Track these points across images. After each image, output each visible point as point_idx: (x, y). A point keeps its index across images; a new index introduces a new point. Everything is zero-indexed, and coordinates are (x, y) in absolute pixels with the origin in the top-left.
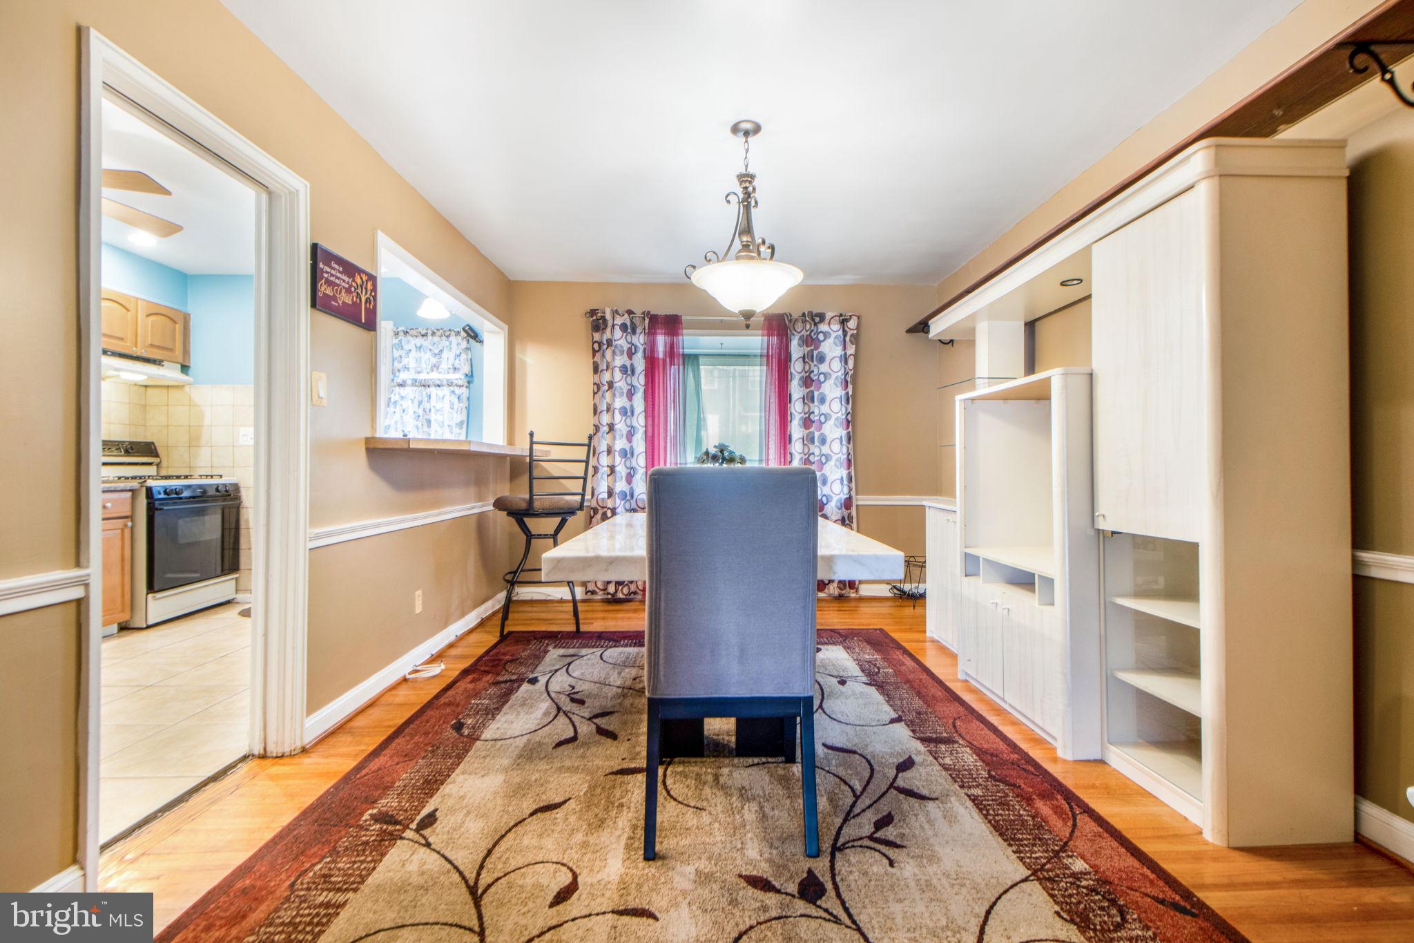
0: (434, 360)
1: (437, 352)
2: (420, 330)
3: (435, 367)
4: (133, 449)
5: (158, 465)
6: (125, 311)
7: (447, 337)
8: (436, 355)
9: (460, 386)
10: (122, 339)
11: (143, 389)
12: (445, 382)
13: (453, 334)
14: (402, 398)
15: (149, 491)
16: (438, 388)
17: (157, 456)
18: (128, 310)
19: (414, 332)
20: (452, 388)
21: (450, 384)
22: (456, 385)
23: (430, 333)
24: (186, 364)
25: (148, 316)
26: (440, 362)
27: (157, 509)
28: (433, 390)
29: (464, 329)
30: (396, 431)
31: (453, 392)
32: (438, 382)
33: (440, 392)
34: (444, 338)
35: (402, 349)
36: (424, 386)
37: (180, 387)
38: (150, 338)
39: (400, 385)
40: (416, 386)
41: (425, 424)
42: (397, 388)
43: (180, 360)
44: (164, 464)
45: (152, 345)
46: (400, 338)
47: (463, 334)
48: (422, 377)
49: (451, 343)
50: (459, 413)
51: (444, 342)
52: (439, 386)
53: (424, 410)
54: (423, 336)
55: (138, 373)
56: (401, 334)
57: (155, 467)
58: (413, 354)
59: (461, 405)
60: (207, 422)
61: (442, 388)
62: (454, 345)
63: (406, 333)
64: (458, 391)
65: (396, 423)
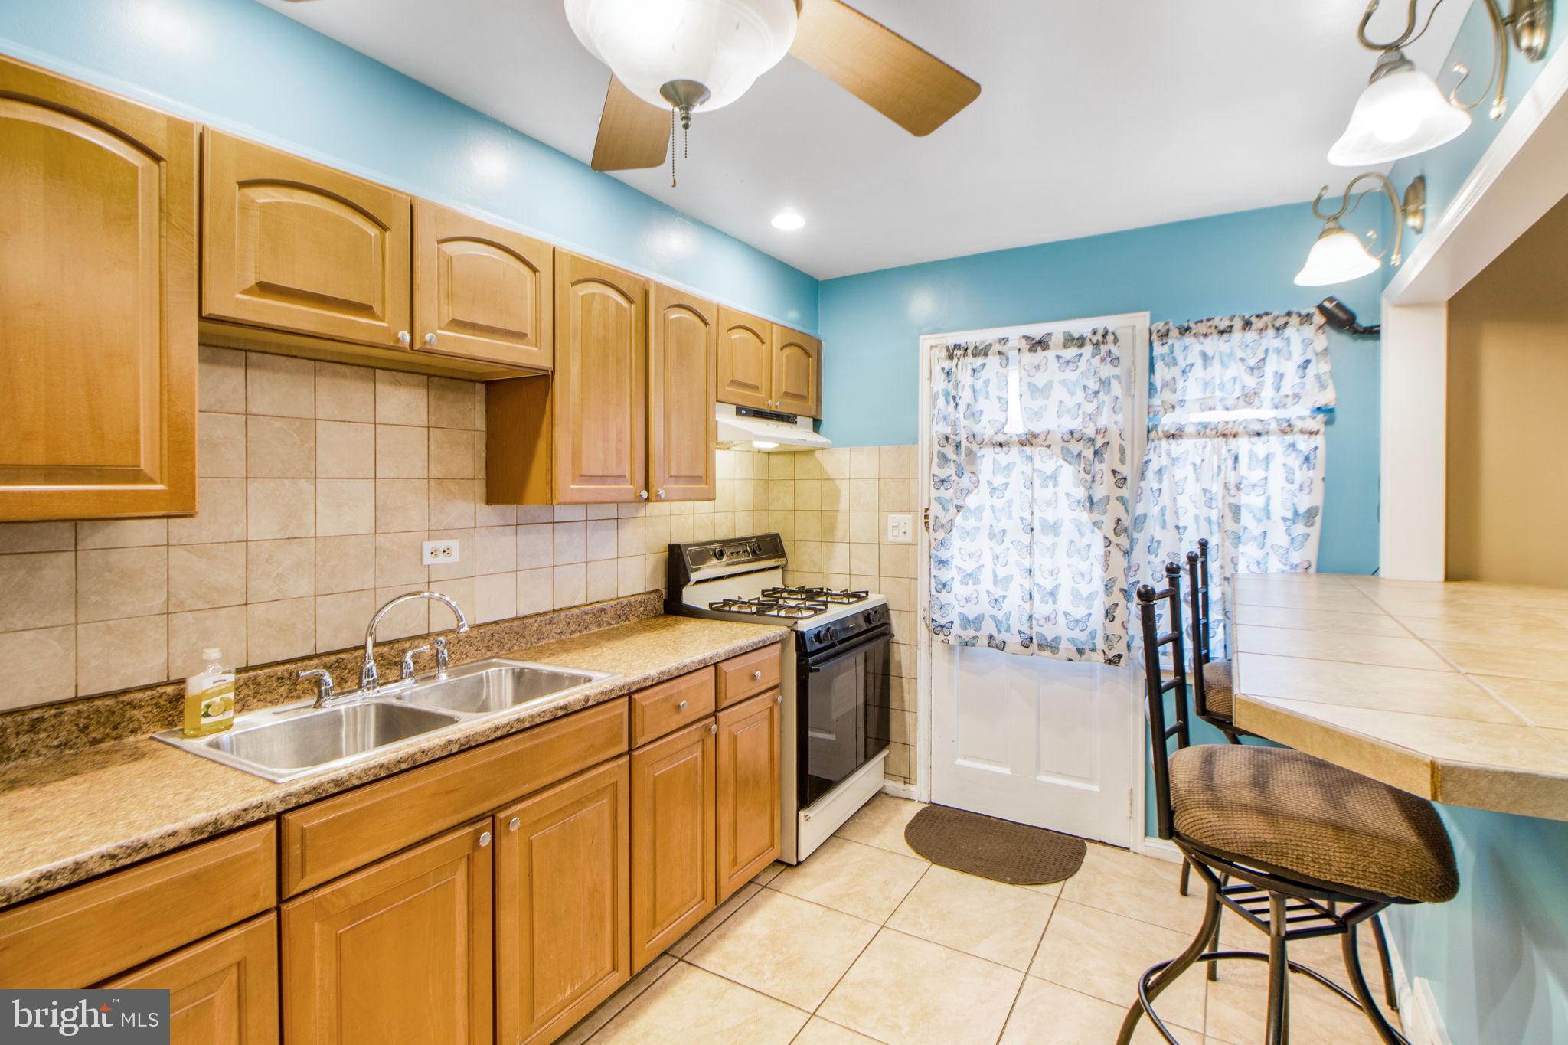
0: (1250, 382)
1: (1252, 362)
2: (1216, 322)
3: (1249, 398)
4: (760, 549)
5: (784, 568)
6: (759, 343)
7: (1278, 329)
8: (1252, 369)
9: (1311, 433)
10: (756, 388)
11: (766, 456)
12: (1273, 426)
13: (1294, 320)
14: (1174, 461)
15: (800, 636)
16: (1255, 439)
17: (783, 555)
18: (763, 343)
19: (1202, 328)
20: (1289, 438)
21: (1287, 428)
22: (1302, 432)
23: (1238, 324)
24: (818, 418)
25: (782, 348)
26: (1261, 385)
27: (811, 671)
28: (1243, 445)
29: (1321, 308)
30: (1164, 527)
31: (1293, 446)
32: (1258, 427)
33: (1260, 447)
34: (1271, 332)
35: (1175, 362)
36: (1224, 435)
37: (810, 452)
38: (784, 386)
39: (1171, 436)
40: (1205, 436)
41: (1229, 515)
42: (1164, 442)
43: (813, 413)
44: (791, 567)
45: (786, 394)
46: (1170, 342)
47: (1319, 319)
48: (1217, 417)
49: (1288, 340)
50: (1306, 490)
51: (1270, 340)
52: (1259, 434)
53: (1226, 487)
54: (1222, 332)
55: (769, 435)
56: (1174, 333)
57: (781, 570)
58: (1198, 371)
59: (1311, 473)
60: (843, 505)
61: (1264, 438)
62: (1296, 347)
63: (1185, 331)
64: (1304, 444)
65: (1163, 510)
